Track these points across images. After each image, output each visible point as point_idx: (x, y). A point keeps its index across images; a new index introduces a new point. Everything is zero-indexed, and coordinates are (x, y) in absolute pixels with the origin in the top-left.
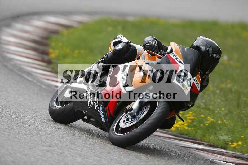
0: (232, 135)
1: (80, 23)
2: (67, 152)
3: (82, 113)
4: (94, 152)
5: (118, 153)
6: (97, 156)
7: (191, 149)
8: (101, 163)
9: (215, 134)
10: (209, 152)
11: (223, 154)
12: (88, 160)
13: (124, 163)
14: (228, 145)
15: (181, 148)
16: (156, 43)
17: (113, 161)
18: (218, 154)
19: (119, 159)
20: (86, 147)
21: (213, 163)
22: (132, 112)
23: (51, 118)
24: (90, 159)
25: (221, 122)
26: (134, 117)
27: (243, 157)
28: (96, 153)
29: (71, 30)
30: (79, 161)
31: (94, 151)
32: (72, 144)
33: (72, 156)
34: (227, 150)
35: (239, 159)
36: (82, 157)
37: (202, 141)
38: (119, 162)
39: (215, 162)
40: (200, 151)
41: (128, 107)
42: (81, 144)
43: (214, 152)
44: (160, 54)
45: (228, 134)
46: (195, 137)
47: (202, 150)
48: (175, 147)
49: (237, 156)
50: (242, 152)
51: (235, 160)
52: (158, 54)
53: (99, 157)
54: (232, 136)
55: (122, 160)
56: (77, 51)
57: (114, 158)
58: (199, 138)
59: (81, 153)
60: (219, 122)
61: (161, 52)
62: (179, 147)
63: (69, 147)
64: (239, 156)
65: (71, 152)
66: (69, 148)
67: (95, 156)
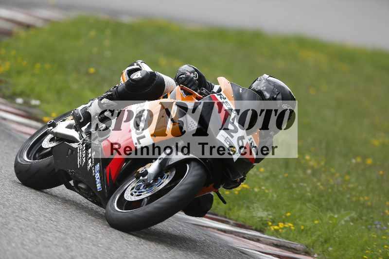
0: (274, 211)
1: (47, 21)
2: (13, 223)
3: (66, 173)
4: (56, 226)
5: (93, 229)
6: (60, 232)
7: (209, 229)
8: (66, 242)
9: (248, 207)
10: (236, 235)
11: (258, 240)
12: (46, 237)
13: (101, 244)
14: (266, 227)
15: (193, 227)
16: (196, 77)
17: (84, 241)
18: (250, 239)
19: (94, 238)
20: (45, 216)
21: (241, 253)
22: (146, 178)
23: (16, 178)
24: (48, 236)
25: (259, 190)
26: (148, 186)
27: (289, 246)
28: (59, 227)
29: (32, 32)
30: (31, 237)
31: (55, 223)
32: (22, 210)
33: (21, 229)
34: (264, 234)
35: (282, 249)
36: (37, 232)
37: (226, 218)
38: (94, 243)
39: (244, 252)
40: (222, 233)
41: (141, 170)
42: (36, 212)
43: (244, 236)
44: (200, 93)
45: (269, 208)
46: (216, 211)
47: (225, 231)
48: (183, 224)
49: (279, 244)
50: (287, 239)
51: (276, 250)
52: (197, 94)
53: (64, 234)
54: (274, 213)
55: (99, 239)
56: (38, 66)
57: (87, 236)
58: (223, 214)
59: (36, 225)
60: (256, 190)
61: (202, 90)
62: (190, 225)
63: (17, 214)
64: (283, 244)
65: (19, 222)
66: (17, 216)
67: (57, 231)
